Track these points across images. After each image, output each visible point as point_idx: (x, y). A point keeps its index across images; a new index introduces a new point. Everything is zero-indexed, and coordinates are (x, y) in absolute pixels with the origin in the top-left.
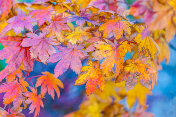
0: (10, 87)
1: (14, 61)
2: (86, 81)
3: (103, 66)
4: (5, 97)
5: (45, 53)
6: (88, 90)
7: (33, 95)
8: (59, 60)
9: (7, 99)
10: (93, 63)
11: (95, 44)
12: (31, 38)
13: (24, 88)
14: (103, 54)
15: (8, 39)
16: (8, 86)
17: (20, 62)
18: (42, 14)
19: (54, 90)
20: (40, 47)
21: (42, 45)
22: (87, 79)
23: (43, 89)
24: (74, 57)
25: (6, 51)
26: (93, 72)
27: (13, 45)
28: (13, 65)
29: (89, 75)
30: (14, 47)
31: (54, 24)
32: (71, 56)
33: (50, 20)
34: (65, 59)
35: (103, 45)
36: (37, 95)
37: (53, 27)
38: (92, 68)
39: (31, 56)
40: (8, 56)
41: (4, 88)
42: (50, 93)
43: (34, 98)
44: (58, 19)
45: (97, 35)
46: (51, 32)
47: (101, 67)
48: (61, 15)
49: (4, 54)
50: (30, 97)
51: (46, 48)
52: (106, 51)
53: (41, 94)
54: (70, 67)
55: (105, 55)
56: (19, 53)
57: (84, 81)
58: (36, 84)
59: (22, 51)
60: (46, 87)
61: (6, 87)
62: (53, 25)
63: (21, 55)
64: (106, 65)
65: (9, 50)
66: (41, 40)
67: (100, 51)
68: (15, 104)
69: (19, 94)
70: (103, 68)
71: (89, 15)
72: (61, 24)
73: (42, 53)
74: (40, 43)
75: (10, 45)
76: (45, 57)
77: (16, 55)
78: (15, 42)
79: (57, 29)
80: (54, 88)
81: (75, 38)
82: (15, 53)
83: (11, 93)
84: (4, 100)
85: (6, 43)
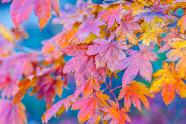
0: (85, 102)
1: (82, 73)
2: (161, 87)
3: (178, 68)
4: (79, 115)
5: (115, 60)
6: (165, 98)
7: (114, 110)
8: (127, 66)
9: (82, 117)
10: (168, 65)
11: (170, 42)
12: (99, 44)
13: (102, 102)
14: (179, 53)
15: (73, 48)
16: (82, 102)
17: (89, 73)
18: (111, 15)
19: (141, 101)
20: (109, 53)
21: (110, 51)
22: (162, 85)
23: (127, 100)
24: (144, 61)
25: (72, 63)
26: (168, 76)
27: (80, 54)
28: (81, 77)
29: (163, 80)
30: (81, 56)
31: (125, 24)
32: (140, 60)
33: (119, 20)
34: (133, 65)
35: (178, 43)
36: (119, 109)
37: (123, 29)
38: (168, 72)
39: (96, 65)
40: (75, 67)
41: (77, 105)
42: (135, 105)
43: (115, 112)
44: (127, 18)
45: (173, 30)
46: (121, 34)
47: (177, 69)
48: (130, 14)
49: (70, 66)
50: (110, 112)
51: (116, 53)
52: (182, 49)
53: (125, 107)
54: (139, 73)
55: (181, 54)
56: (87, 63)
57: (160, 88)
58: (119, 96)
59: (90, 60)
60: (131, 97)
61: (80, 103)
62: (123, 26)
63: (89, 64)
64: (182, 66)
65: (76, 61)
66: (109, 45)
67: (175, 50)
68: (91, 122)
69: (95, 110)
70: (179, 70)
71: (164, 9)
72: (132, 24)
73: (112, 60)
74: (108, 48)
75: (76, 54)
76: (115, 64)
77: (84, 66)
78: (81, 51)
79: (128, 30)
80: (140, 99)
81: (149, 38)
82: (82, 64)
83: (86, 109)
84: (78, 118)
85: (72, 53)
